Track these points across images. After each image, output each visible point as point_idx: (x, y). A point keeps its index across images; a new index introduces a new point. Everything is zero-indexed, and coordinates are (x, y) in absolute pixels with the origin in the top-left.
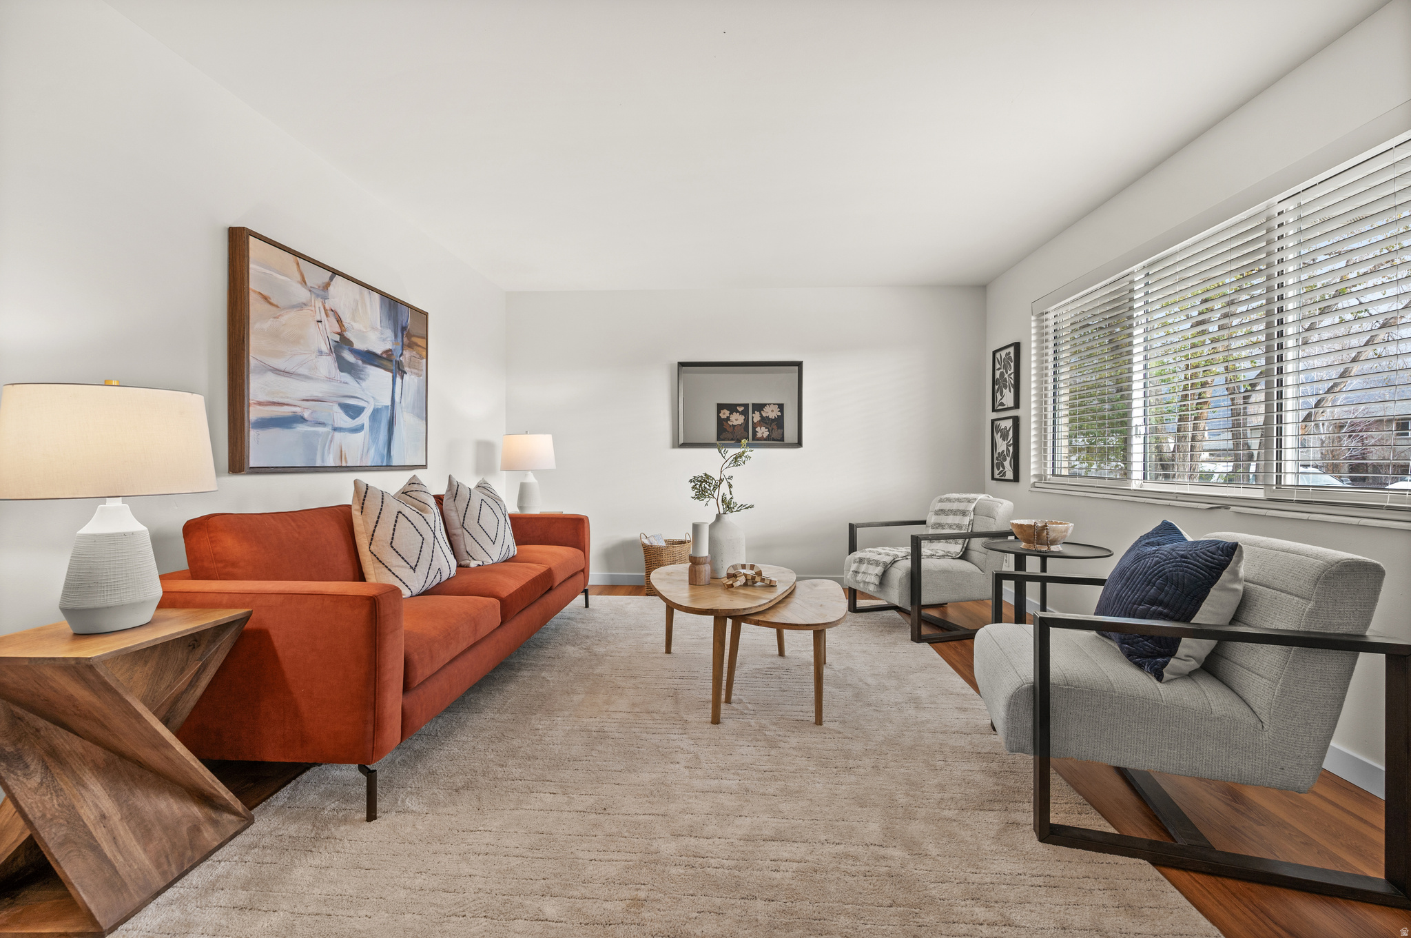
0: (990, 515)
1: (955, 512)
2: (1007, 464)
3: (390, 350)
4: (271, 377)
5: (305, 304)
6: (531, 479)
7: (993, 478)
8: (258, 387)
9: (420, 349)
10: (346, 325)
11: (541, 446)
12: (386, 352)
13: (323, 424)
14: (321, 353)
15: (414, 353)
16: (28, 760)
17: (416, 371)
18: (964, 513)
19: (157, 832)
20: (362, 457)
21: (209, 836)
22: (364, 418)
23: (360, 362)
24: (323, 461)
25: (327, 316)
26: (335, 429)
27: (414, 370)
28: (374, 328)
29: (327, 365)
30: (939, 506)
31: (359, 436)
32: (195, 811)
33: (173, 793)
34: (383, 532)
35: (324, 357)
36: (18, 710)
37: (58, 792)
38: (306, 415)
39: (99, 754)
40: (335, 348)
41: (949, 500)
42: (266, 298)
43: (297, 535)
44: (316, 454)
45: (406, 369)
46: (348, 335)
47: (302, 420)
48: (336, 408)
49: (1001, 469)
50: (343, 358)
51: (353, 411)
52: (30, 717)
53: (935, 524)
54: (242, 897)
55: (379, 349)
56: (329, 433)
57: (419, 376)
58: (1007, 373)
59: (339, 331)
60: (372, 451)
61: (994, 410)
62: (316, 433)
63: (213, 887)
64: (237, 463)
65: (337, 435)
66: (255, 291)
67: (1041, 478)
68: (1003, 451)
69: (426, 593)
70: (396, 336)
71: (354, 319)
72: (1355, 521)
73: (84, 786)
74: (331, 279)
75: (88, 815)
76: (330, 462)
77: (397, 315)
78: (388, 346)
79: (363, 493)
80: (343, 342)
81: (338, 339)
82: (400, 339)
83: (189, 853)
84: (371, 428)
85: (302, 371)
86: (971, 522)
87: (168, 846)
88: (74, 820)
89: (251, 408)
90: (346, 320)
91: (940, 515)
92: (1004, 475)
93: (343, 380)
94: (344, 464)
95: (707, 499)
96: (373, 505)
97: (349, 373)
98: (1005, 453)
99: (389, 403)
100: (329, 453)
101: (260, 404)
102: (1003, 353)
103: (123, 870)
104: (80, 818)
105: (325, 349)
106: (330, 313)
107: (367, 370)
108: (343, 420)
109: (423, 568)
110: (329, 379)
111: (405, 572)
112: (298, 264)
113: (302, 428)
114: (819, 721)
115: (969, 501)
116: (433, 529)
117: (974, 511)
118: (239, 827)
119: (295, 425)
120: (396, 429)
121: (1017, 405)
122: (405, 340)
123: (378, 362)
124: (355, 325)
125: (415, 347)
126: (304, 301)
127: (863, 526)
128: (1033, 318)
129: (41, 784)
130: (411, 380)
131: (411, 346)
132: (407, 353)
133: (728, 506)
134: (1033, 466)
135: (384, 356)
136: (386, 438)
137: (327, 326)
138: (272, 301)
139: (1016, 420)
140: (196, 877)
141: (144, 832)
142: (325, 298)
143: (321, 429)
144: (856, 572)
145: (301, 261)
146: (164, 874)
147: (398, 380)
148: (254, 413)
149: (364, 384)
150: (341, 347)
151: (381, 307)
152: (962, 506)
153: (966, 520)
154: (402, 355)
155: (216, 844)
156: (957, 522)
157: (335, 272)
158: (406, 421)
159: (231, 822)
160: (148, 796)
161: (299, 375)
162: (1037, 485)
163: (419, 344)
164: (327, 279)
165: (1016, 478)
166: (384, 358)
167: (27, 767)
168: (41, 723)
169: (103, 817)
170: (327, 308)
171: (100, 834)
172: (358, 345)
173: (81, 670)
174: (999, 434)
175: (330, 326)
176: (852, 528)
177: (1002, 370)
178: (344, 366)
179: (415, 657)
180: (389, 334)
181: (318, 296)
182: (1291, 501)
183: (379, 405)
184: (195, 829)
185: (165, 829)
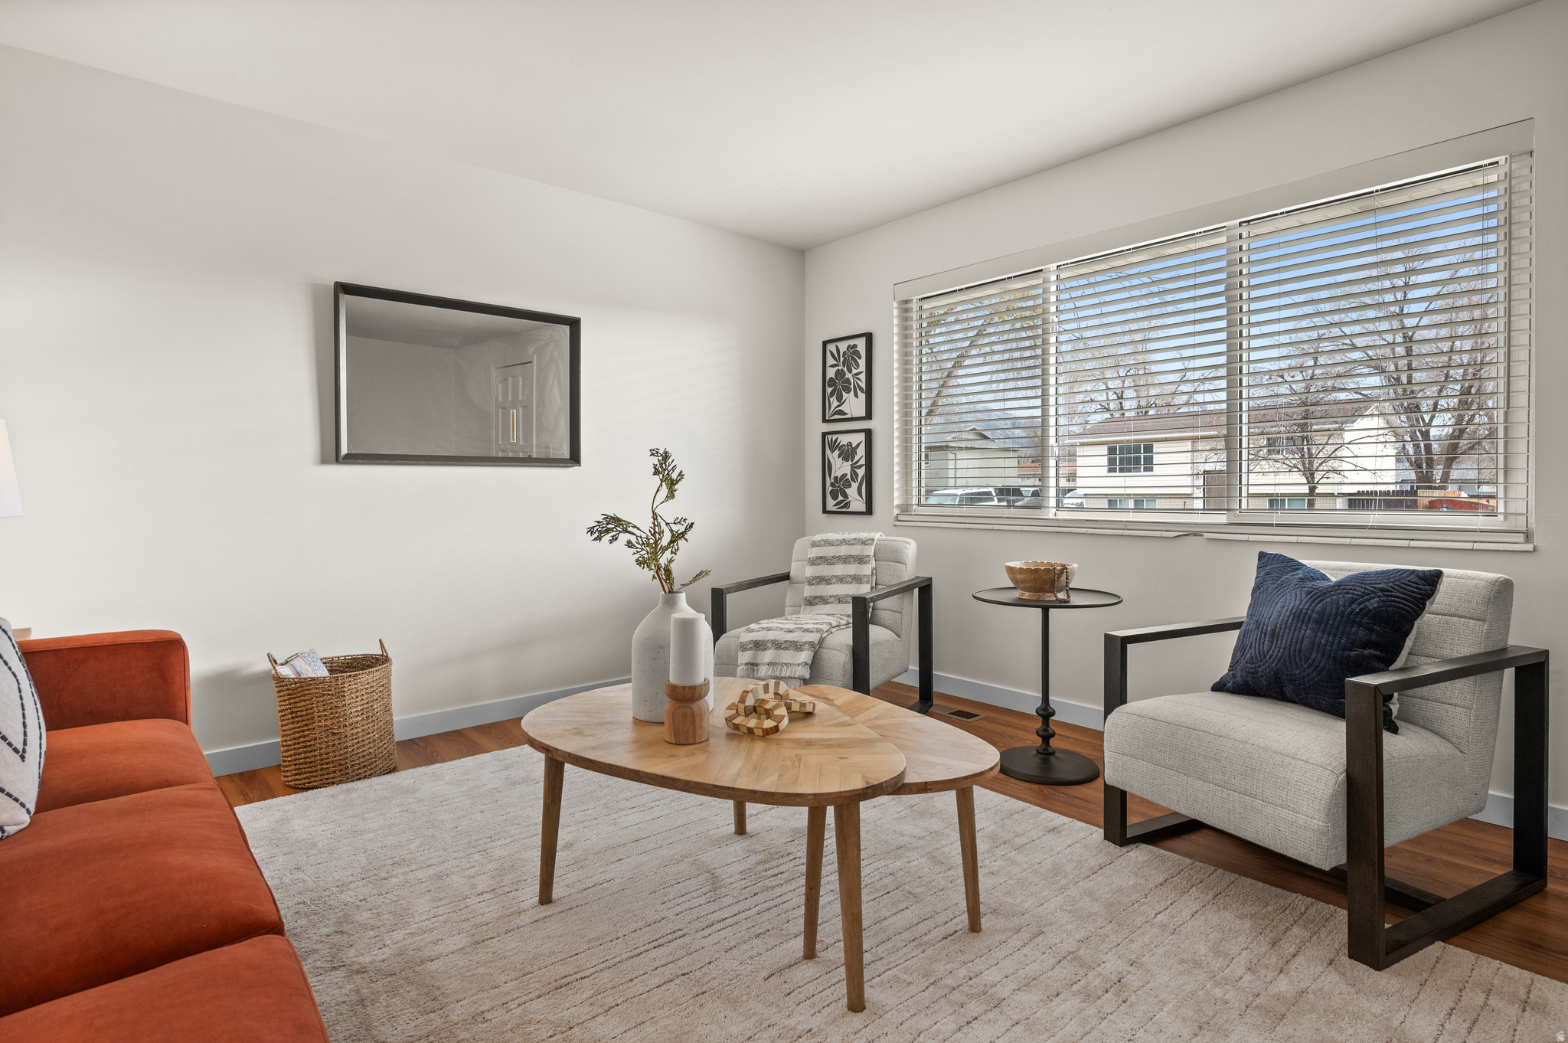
0: (898, 559)
1: (846, 560)
2: (852, 491)
7: (825, 511)
18: (861, 560)
30: (814, 553)
41: (827, 543)
49: (840, 498)
53: (814, 578)
58: (850, 371)
61: (824, 420)
67: (905, 508)
68: (844, 475)
72: (1347, 541)
86: (874, 572)
91: (819, 564)
92: (847, 505)
98: (849, 476)
102: (843, 346)
114: (975, 926)
115: (864, 542)
117: (874, 555)
121: (869, 415)
127: (730, 590)
128: (895, 305)
134: (896, 494)
139: (869, 433)
144: (752, 664)
152: (855, 550)
153: (867, 569)
156: (852, 573)
162: (901, 518)
165: (869, 511)
174: (837, 452)
176: (718, 595)
177: (840, 368)
182: (1271, 525)
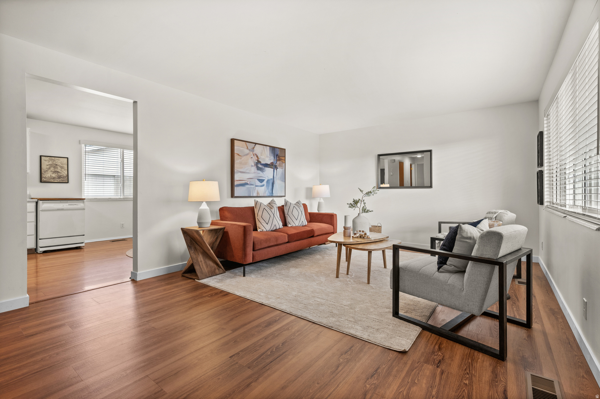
0: (500, 220)
3: (273, 162)
4: (240, 174)
5: (248, 154)
6: (322, 201)
7: (538, 203)
8: (237, 177)
9: (283, 160)
10: (259, 157)
11: (325, 189)
12: (271, 163)
13: (253, 185)
14: (252, 166)
15: (281, 162)
16: (192, 248)
17: (281, 167)
19: (209, 267)
20: (264, 194)
21: (217, 271)
22: (265, 183)
23: (263, 167)
24: (253, 195)
25: (254, 156)
26: (256, 186)
27: (280, 167)
28: (267, 157)
29: (254, 169)
30: (486, 215)
31: (263, 188)
32: (215, 266)
33: (212, 262)
34: (260, 213)
35: (253, 167)
36: (191, 239)
37: (195, 254)
38: (248, 183)
39: (201, 250)
40: (256, 164)
42: (238, 155)
43: (241, 213)
44: (251, 193)
45: (278, 167)
46: (260, 160)
47: (247, 184)
48: (256, 180)
50: (258, 167)
51: (261, 181)
52: (193, 241)
54: (218, 281)
55: (269, 162)
56: (254, 187)
57: (282, 168)
59: (257, 159)
60: (267, 192)
61: (538, 167)
62: (251, 187)
63: (215, 279)
64: (233, 196)
65: (257, 187)
66: (236, 153)
67: (551, 203)
69: (272, 231)
70: (274, 158)
71: (261, 155)
73: (199, 255)
74: (255, 146)
75: (199, 260)
76: (255, 195)
77: (275, 152)
78: (272, 161)
79: (256, 203)
80: (259, 162)
81: (257, 162)
82: (276, 159)
83: (213, 273)
84: (267, 186)
85: (247, 171)
87: (210, 270)
88: (197, 260)
89: (235, 182)
90: (259, 156)
93: (258, 172)
94: (259, 196)
95: (355, 208)
96: (258, 206)
97: (260, 170)
99: (272, 178)
100: (254, 193)
101: (237, 181)
103: (203, 271)
104: (198, 260)
105: (253, 165)
106: (255, 155)
107: (265, 169)
108: (258, 183)
109: (270, 224)
110: (254, 173)
111: (265, 224)
112: (246, 144)
113: (247, 186)
114: (369, 283)
116: (273, 213)
117: (495, 218)
118: (223, 272)
119: (245, 185)
120: (275, 185)
122: (278, 158)
123: (269, 166)
124: (262, 157)
125: (281, 160)
126: (248, 153)
128: (545, 118)
129: (193, 252)
130: (280, 170)
131: (279, 160)
132: (278, 162)
133: (365, 210)
134: (546, 196)
135: (271, 164)
136: (271, 188)
137: (254, 159)
138: (240, 155)
140: (213, 277)
141: (207, 267)
142: (253, 151)
143: (252, 186)
145: (247, 143)
146: (209, 274)
147: (275, 171)
148: (236, 183)
149: (264, 173)
150: (258, 164)
151: (270, 150)
154: (276, 163)
155: (218, 273)
157: (256, 144)
158: (278, 183)
159: (221, 271)
160: (208, 260)
161: (246, 172)
162: (548, 207)
163: (283, 159)
164: (254, 146)
165: (543, 203)
166: (271, 165)
167: (192, 249)
168: (194, 242)
169: (201, 261)
170: (254, 154)
171: (200, 263)
172: (263, 162)
173: (197, 232)
175: (255, 158)
176: (440, 223)
178: (258, 169)
179: (256, 243)
180: (272, 157)
181: (251, 151)
183: (269, 179)
184: (215, 269)
185: (210, 267)
